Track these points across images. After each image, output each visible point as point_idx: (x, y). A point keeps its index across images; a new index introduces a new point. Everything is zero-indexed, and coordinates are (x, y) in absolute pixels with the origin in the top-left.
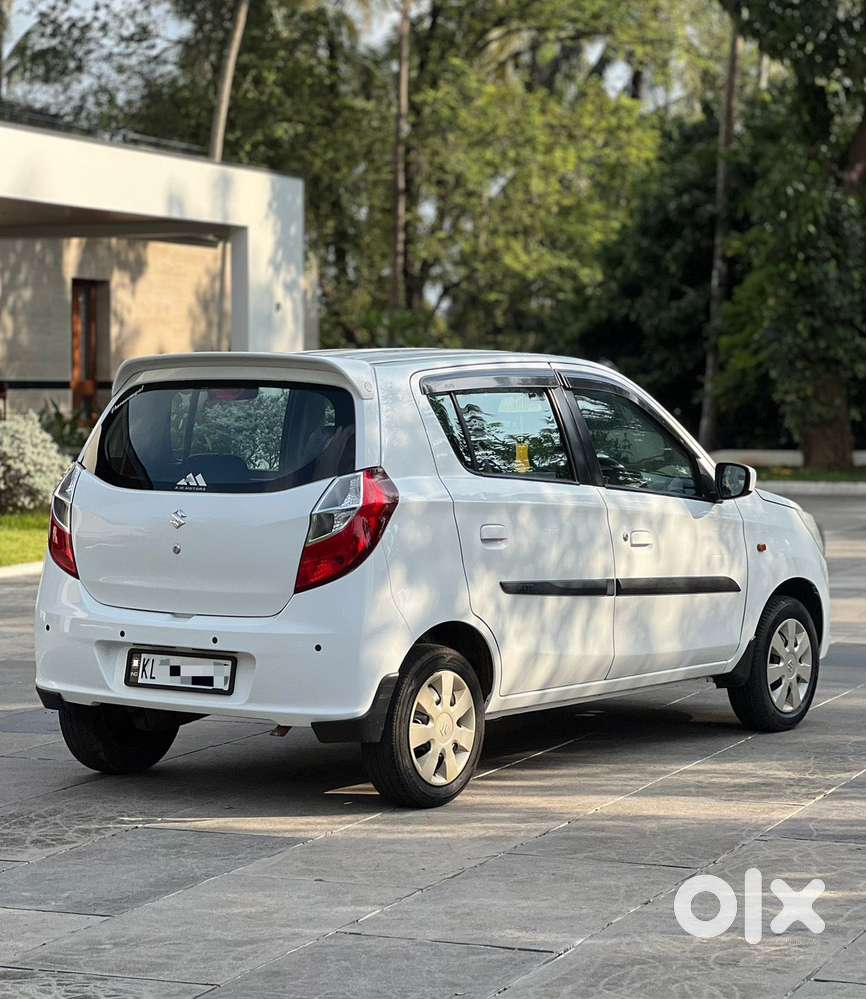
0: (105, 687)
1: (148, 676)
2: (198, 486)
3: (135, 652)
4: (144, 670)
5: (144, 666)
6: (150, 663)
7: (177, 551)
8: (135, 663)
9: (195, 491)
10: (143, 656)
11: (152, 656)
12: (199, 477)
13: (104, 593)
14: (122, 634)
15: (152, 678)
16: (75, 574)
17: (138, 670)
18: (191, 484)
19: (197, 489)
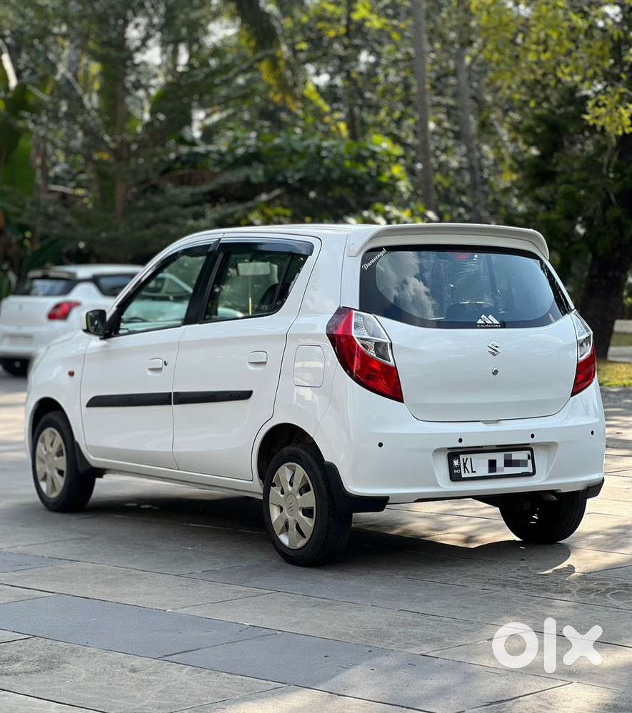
0: (437, 485)
1: (470, 471)
2: (493, 324)
3: (453, 454)
4: (465, 467)
5: (465, 464)
6: (469, 460)
7: (495, 372)
8: (456, 463)
9: (491, 328)
10: (461, 457)
11: (469, 456)
12: (492, 318)
14: (460, 440)
15: (473, 472)
16: (401, 400)
17: (459, 468)
18: (487, 322)
19: (492, 326)
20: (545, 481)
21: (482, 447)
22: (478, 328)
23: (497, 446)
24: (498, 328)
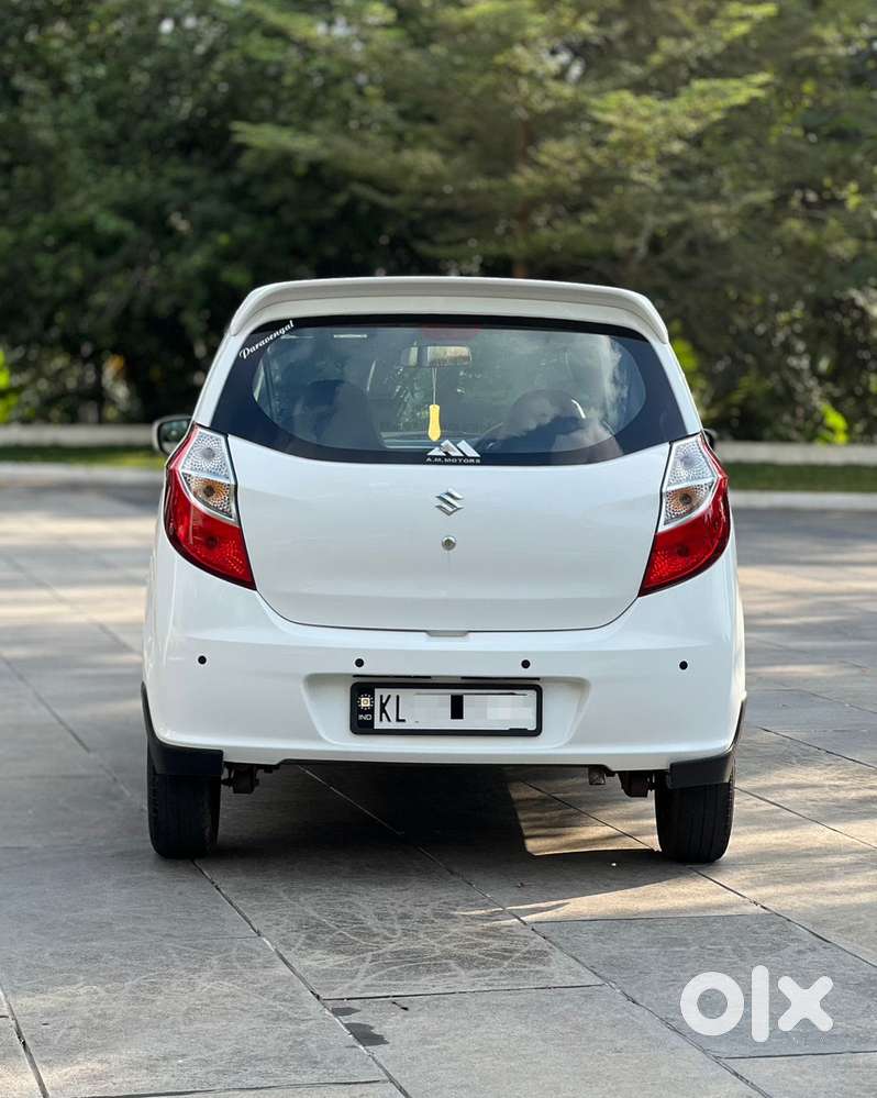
0: (318, 738)
1: (393, 718)
2: (465, 457)
3: (363, 687)
4: (383, 710)
5: (383, 706)
6: (393, 701)
7: (449, 544)
8: (366, 702)
9: (458, 464)
10: (378, 692)
11: (393, 692)
12: (463, 445)
13: (301, 609)
14: (360, 663)
15: (398, 720)
16: (251, 585)
17: (371, 711)
18: (452, 453)
19: (463, 460)
20: (560, 747)
21: (429, 677)
22: (429, 463)
23: (463, 678)
24: (475, 464)
